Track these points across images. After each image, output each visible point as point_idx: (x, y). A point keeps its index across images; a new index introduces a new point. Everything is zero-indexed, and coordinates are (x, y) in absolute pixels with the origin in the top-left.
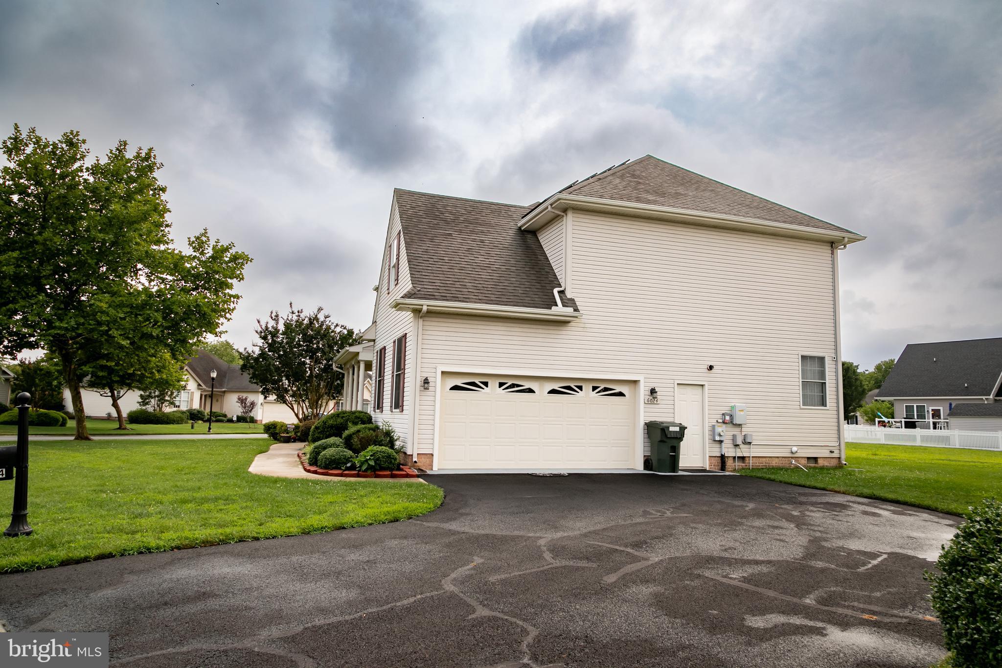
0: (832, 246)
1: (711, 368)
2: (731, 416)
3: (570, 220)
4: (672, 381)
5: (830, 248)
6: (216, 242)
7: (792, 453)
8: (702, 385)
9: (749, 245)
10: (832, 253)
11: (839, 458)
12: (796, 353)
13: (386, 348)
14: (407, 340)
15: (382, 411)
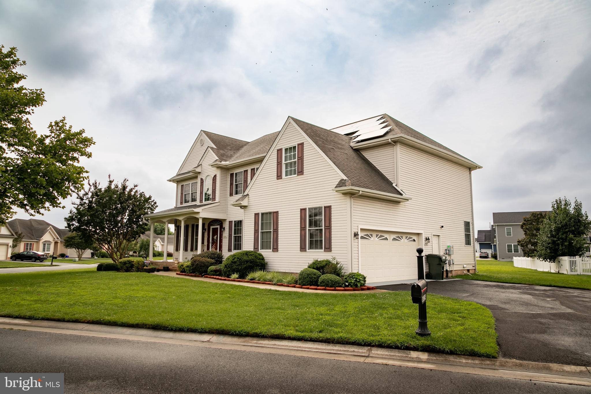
0: (470, 170)
1: (442, 227)
2: (449, 251)
3: (399, 148)
4: (431, 234)
5: (469, 170)
6: (69, 127)
7: (464, 267)
8: (438, 236)
9: (449, 167)
10: (470, 173)
11: (475, 269)
12: (462, 220)
13: (279, 212)
14: (332, 210)
15: (278, 251)
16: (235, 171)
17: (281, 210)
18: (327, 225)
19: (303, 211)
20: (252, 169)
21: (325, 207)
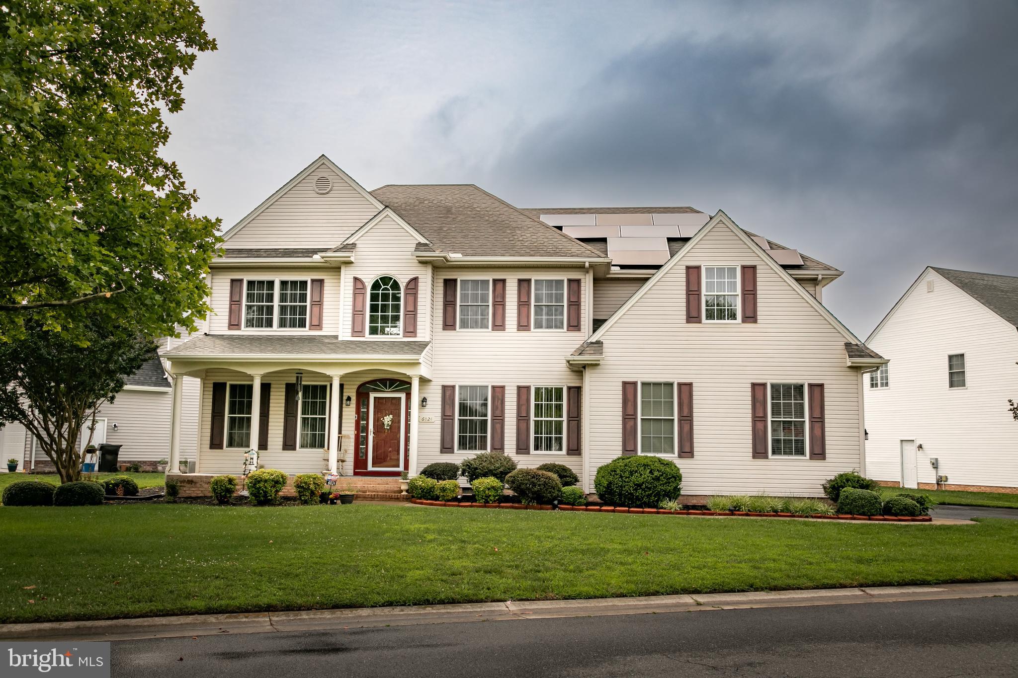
13: (694, 385)
14: (825, 390)
15: (692, 457)
16: (460, 277)
17: (698, 380)
18: (817, 414)
19: (757, 388)
20: (520, 281)
21: (811, 386)
